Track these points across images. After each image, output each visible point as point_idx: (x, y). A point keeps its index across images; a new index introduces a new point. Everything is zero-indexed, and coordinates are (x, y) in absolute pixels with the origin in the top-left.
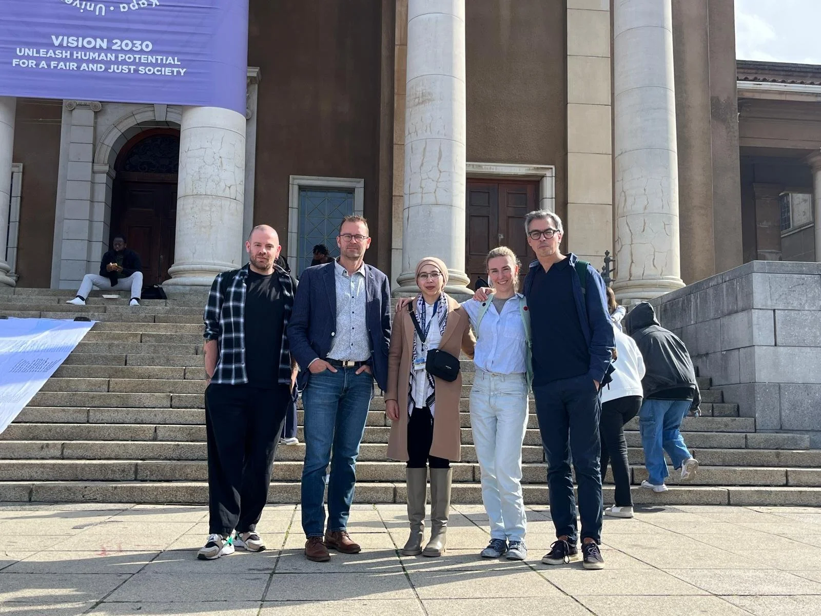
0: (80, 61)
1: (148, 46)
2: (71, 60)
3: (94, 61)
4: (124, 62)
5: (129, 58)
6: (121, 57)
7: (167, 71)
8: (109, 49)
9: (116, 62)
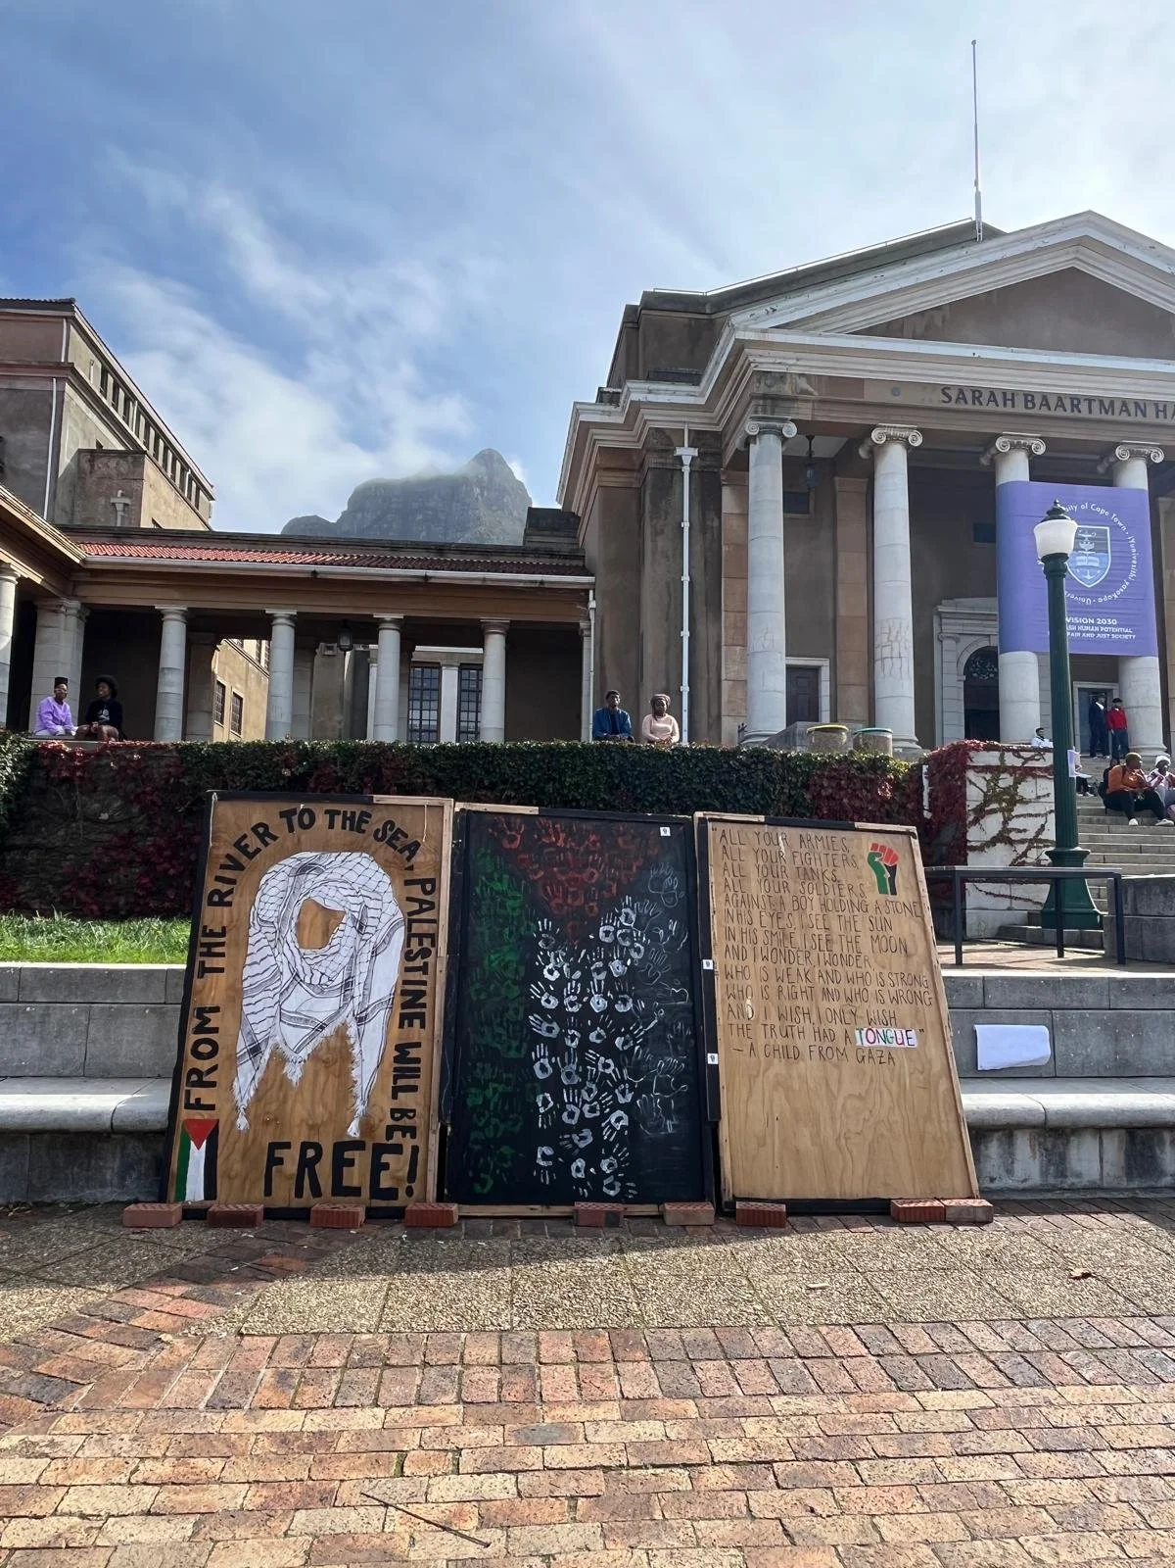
0: (1082, 632)
1: (1114, 622)
2: (1077, 631)
3: (1088, 632)
4: (1103, 632)
5: (1106, 629)
6: (1102, 629)
7: (1126, 637)
8: (1095, 625)
9: (1100, 632)
